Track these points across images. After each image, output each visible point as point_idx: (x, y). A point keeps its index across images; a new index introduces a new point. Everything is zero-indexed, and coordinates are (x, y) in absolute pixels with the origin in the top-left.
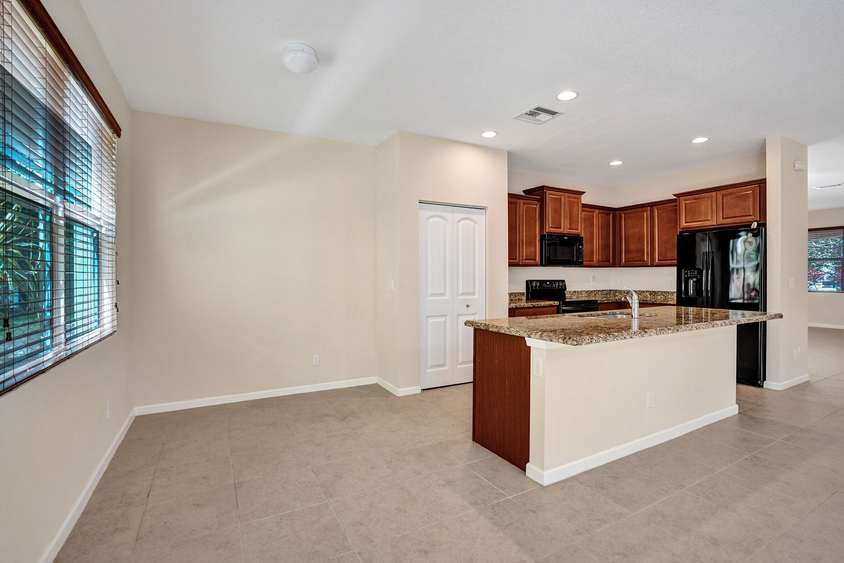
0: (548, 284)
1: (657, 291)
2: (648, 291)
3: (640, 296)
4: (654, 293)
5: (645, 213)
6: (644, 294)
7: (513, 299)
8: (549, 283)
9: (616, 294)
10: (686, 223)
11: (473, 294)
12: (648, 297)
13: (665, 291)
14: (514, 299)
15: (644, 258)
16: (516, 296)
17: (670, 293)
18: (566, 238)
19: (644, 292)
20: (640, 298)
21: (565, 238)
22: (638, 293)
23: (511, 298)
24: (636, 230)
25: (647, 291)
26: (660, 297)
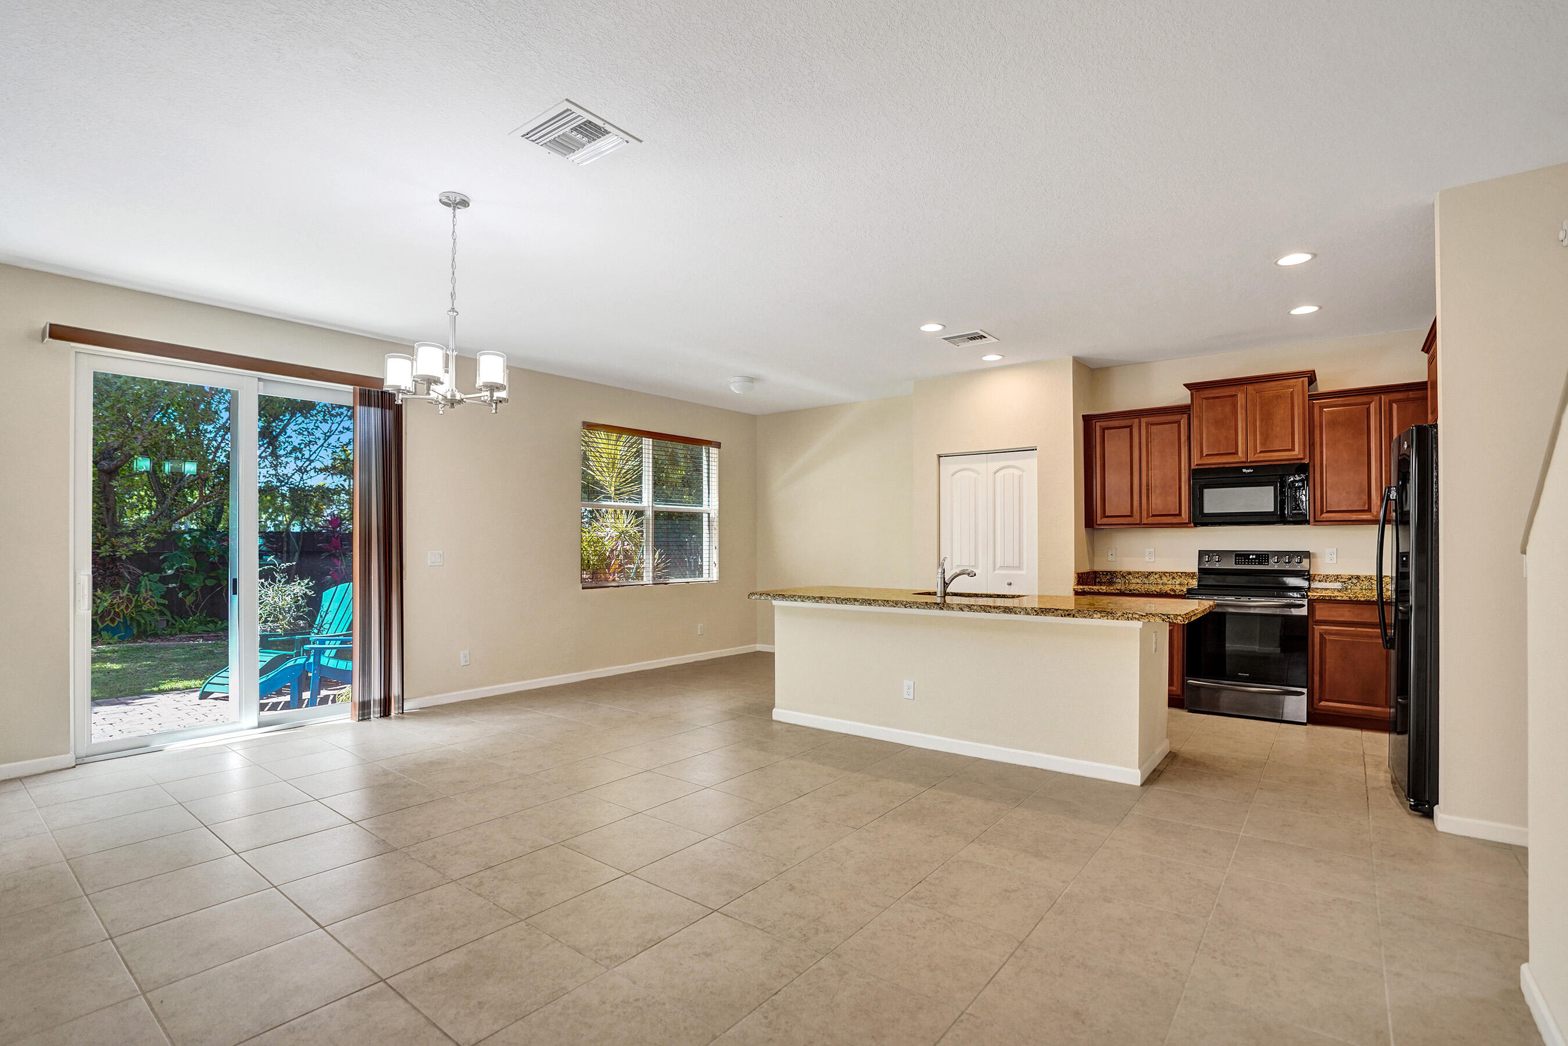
0: (1252, 559)
7: (1166, 582)
8: (1254, 557)
11: (1019, 567)
14: (1170, 582)
16: (1173, 578)
18: (1248, 471)
21: (1244, 470)
23: (1162, 581)
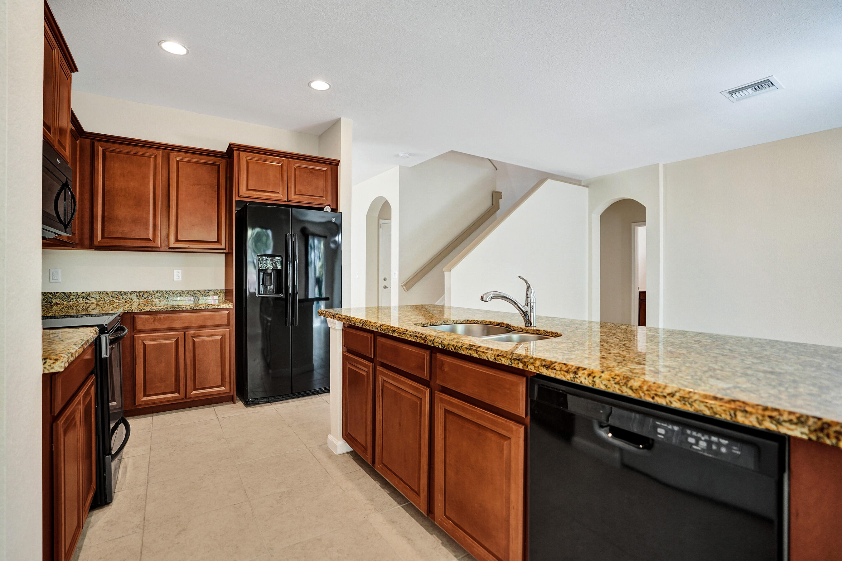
1: (153, 291)
2: (135, 292)
3: (117, 301)
4: (146, 295)
5: (152, 159)
6: (125, 297)
9: (54, 301)
10: (248, 189)
12: (134, 302)
13: (167, 290)
15: (148, 235)
17: (176, 293)
19: (125, 293)
20: (117, 304)
22: (112, 296)
24: (132, 184)
25: (131, 292)
26: (158, 300)
